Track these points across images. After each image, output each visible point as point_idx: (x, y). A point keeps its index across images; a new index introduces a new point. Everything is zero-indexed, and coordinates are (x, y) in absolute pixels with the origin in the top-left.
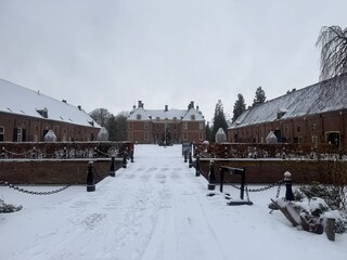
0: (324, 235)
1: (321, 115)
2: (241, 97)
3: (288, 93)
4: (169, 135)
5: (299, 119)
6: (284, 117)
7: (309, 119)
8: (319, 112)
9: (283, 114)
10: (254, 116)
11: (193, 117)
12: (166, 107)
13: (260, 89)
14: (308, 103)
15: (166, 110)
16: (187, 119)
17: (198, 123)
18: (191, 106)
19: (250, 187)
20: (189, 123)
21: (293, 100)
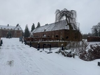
0: (72, 57)
1: (55, 31)
2: (34, 24)
3: (46, 25)
4: (10, 35)
5: (50, 32)
6: (46, 31)
7: (52, 32)
8: (54, 30)
9: (46, 30)
10: (38, 30)
11: (18, 29)
12: (8, 25)
13: (39, 23)
14: (52, 28)
15: (8, 26)
16: (16, 29)
17: (20, 31)
18: (18, 25)
19: (52, 48)
20: (17, 31)
21: (48, 27)
